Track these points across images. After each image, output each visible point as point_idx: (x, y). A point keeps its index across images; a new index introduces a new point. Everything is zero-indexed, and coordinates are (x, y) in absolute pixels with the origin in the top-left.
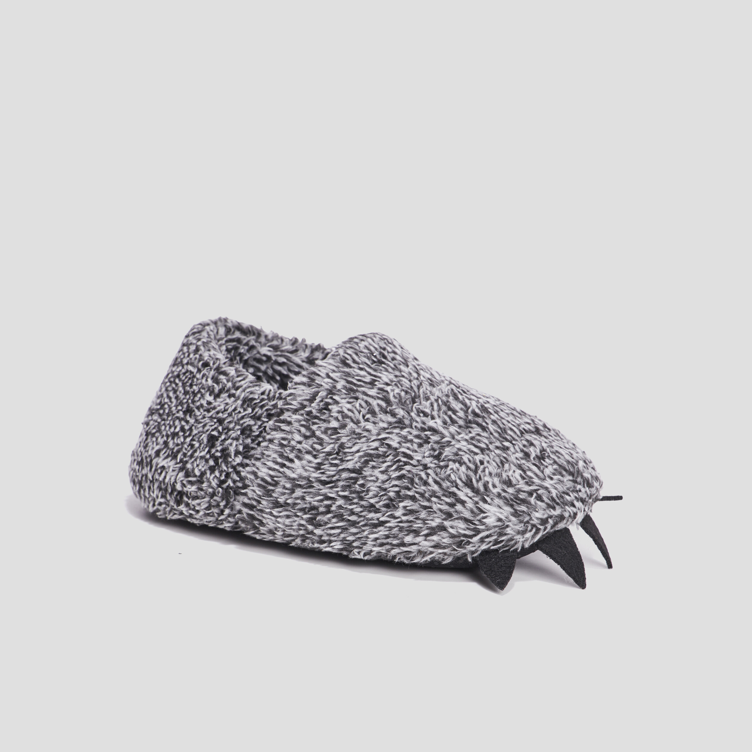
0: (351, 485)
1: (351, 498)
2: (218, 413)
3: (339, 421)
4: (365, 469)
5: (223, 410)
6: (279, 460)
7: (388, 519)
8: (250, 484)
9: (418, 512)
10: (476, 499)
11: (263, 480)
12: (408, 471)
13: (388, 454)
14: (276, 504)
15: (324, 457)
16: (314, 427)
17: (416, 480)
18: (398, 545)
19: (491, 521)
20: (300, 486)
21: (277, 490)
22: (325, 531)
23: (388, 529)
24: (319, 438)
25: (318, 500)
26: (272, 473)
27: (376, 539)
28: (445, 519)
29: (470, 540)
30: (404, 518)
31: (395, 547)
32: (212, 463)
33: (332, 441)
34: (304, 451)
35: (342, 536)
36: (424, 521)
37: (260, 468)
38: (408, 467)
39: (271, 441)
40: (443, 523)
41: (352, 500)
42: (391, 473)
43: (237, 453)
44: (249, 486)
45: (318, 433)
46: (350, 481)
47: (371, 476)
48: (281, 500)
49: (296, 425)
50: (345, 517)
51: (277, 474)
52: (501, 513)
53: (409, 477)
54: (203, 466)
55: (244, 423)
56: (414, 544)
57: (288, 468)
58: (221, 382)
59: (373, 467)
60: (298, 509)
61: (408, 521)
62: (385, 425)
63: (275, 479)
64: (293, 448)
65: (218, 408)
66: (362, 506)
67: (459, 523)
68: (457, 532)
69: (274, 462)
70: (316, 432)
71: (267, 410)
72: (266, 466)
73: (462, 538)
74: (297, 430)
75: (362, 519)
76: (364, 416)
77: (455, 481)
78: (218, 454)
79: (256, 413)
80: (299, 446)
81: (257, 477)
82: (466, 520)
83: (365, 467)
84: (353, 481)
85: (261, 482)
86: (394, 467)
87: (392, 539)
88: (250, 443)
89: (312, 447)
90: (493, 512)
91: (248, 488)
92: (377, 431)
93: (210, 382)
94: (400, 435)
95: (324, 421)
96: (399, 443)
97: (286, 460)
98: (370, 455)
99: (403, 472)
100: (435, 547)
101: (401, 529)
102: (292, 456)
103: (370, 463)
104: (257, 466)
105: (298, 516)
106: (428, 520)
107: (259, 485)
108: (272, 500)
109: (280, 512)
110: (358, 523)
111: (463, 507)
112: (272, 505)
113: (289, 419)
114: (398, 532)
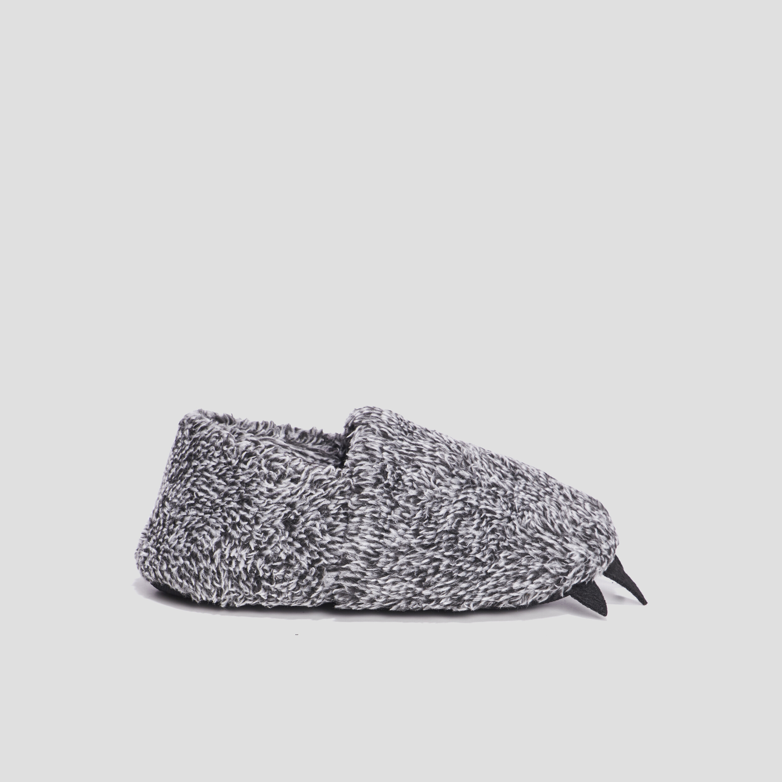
0: (453, 545)
1: (456, 557)
2: (284, 498)
3: (415, 489)
4: (460, 529)
5: (290, 494)
6: (377, 532)
7: (494, 570)
8: (352, 558)
9: (518, 560)
10: (560, 540)
11: (365, 553)
12: (497, 525)
13: (473, 512)
14: (381, 573)
15: (417, 523)
16: (396, 498)
17: (507, 531)
18: (507, 592)
19: (576, 558)
20: (402, 553)
21: (381, 560)
22: (434, 591)
23: (495, 579)
24: (404, 507)
25: (426, 563)
26: (373, 545)
27: (486, 590)
28: (544, 562)
29: (566, 577)
30: (508, 567)
31: (503, 595)
32: (298, 545)
33: (418, 508)
34: (396, 521)
35: (452, 592)
36: (526, 566)
37: (360, 543)
38: (495, 522)
39: (362, 516)
40: (543, 566)
41: (457, 558)
42: (485, 528)
43: (323, 532)
44: (351, 561)
45: (401, 502)
46: (452, 541)
47: (468, 534)
48: (386, 569)
49: (380, 497)
50: (454, 574)
51: (378, 545)
52: (581, 549)
53: (500, 530)
54: (289, 550)
55: (319, 503)
56: (522, 588)
57: (387, 538)
58: (279, 469)
59: (466, 526)
60: (405, 575)
61: (512, 569)
62: (458, 487)
63: (377, 550)
64: (385, 519)
65: (284, 494)
66: (468, 562)
67: (555, 563)
68: (556, 572)
69: (371, 535)
70: (399, 502)
71: (339, 488)
72: (365, 540)
73: (560, 577)
74: (382, 502)
75: (470, 574)
76: (435, 482)
77: (536, 528)
78: (304, 536)
79: (329, 492)
80: (389, 517)
81: (358, 551)
82: (561, 561)
83: (459, 527)
84: (453, 541)
85: (364, 556)
86: (484, 523)
87: (501, 587)
88: (332, 521)
89: (401, 515)
90: (576, 550)
91: (351, 563)
92: (454, 493)
93: (265, 470)
94: (475, 494)
95: (402, 491)
96: (477, 501)
97: (383, 532)
98: (460, 515)
99: (493, 526)
100: (539, 588)
101: (508, 577)
102: (386, 527)
103: (462, 522)
104: (356, 541)
105: (406, 581)
106: (529, 565)
107: (362, 559)
108: (376, 570)
109: (387, 580)
110: (468, 578)
111: (553, 549)
112: (376, 575)
113: (371, 494)
114: (505, 581)
